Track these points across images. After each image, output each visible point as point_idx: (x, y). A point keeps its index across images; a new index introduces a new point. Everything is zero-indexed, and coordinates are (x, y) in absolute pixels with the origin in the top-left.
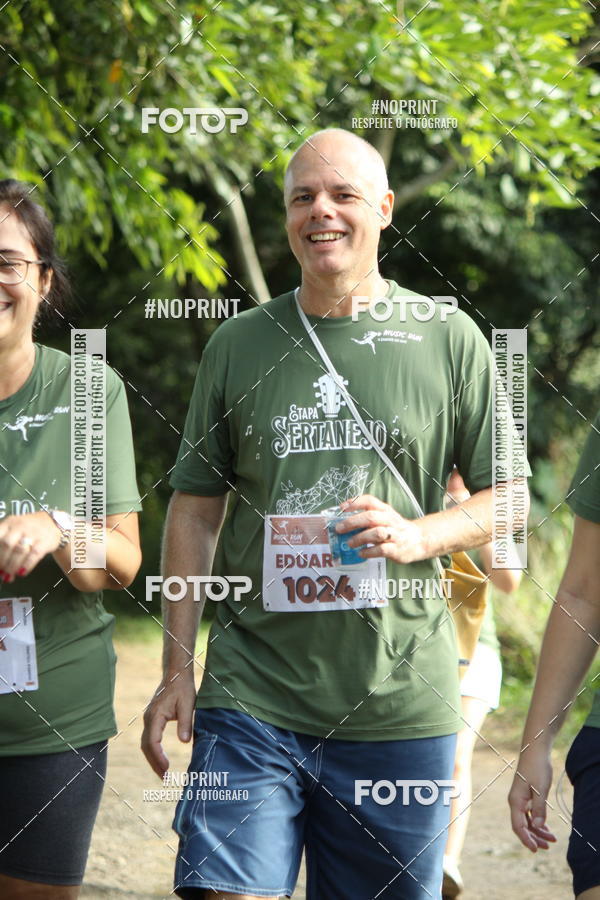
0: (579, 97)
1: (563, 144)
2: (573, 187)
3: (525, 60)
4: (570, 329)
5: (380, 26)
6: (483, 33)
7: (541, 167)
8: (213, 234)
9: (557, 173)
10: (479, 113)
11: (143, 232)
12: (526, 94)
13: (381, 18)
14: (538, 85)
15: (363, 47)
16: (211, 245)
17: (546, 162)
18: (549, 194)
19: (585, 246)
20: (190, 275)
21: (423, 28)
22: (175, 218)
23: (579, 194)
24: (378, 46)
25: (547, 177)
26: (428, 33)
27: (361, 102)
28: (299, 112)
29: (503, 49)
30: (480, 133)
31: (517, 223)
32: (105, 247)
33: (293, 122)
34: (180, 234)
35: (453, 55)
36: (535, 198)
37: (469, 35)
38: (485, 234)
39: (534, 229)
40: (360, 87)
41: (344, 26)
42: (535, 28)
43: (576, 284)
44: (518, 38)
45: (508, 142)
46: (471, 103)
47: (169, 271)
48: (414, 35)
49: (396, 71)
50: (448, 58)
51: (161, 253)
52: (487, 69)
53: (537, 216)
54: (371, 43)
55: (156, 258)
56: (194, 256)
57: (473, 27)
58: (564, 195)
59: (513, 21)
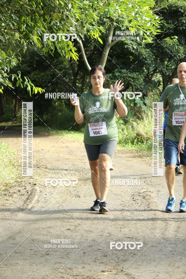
0: (153, 20)
1: (150, 30)
2: (152, 39)
3: (141, 12)
4: (151, 69)
5: (110, 5)
6: (132, 6)
7: (145, 34)
8: (76, 49)
9: (148, 36)
10: (132, 23)
11: (61, 49)
12: (142, 19)
13: (111, 3)
14: (144, 17)
15: (107, 10)
16: (75, 51)
17: (146, 33)
18: (147, 40)
19: (155, 51)
20: (71, 58)
21: (119, 6)
22: (68, 46)
23: (153, 40)
24: (110, 10)
25: (146, 37)
26: (120, 7)
27: (107, 21)
28: (94, 23)
29: (136, 10)
30: (133, 27)
31: (140, 47)
32: (53, 52)
33: (93, 25)
34: (69, 49)
35: (126, 11)
36: (144, 41)
37: (129, 7)
38: (133, 49)
39: (144, 48)
40: (107, 18)
41: (103, 5)
42: (143, 5)
43: (153, 59)
44: (140, 7)
45: (138, 30)
46: (130, 21)
47: (67, 57)
48: (117, 8)
49: (115, 14)
50: (125, 12)
51: (65, 53)
52: (133, 14)
53: (144, 45)
54: (108, 9)
55: (64, 54)
56: (72, 54)
57: (130, 6)
58: (150, 40)
59: (138, 4)
